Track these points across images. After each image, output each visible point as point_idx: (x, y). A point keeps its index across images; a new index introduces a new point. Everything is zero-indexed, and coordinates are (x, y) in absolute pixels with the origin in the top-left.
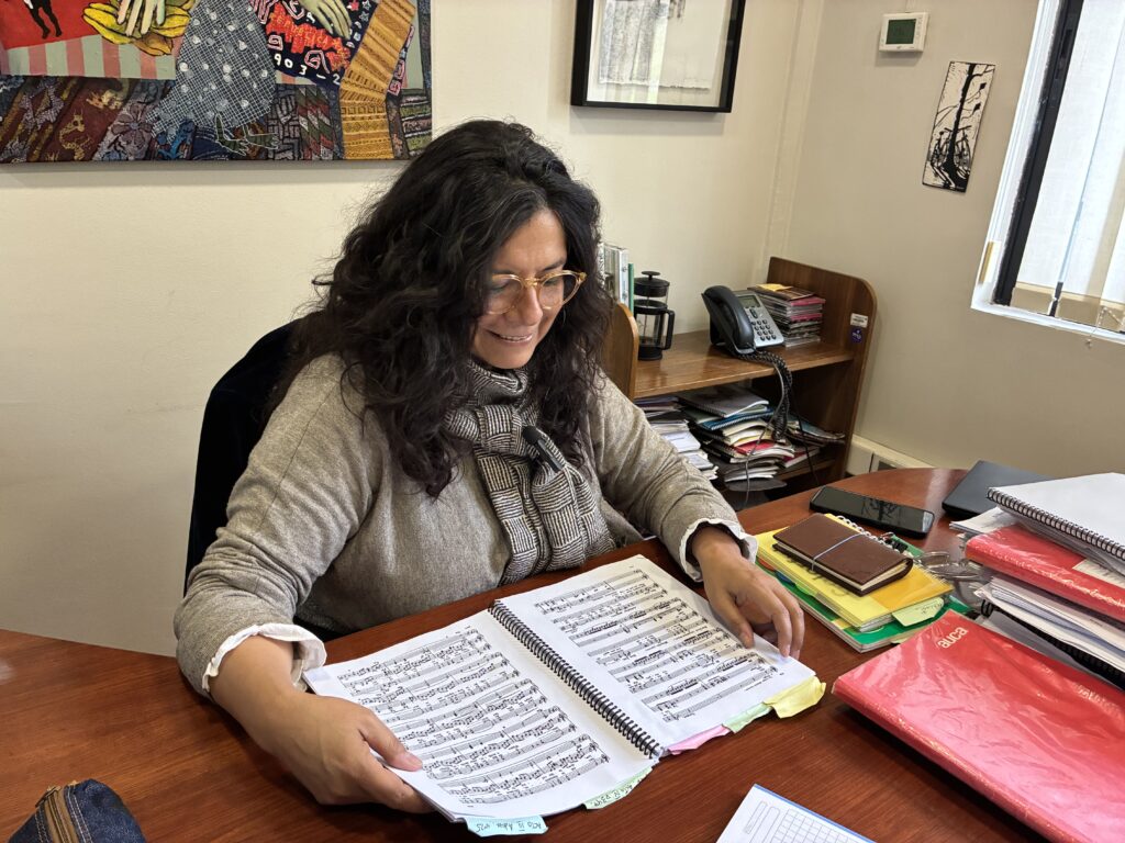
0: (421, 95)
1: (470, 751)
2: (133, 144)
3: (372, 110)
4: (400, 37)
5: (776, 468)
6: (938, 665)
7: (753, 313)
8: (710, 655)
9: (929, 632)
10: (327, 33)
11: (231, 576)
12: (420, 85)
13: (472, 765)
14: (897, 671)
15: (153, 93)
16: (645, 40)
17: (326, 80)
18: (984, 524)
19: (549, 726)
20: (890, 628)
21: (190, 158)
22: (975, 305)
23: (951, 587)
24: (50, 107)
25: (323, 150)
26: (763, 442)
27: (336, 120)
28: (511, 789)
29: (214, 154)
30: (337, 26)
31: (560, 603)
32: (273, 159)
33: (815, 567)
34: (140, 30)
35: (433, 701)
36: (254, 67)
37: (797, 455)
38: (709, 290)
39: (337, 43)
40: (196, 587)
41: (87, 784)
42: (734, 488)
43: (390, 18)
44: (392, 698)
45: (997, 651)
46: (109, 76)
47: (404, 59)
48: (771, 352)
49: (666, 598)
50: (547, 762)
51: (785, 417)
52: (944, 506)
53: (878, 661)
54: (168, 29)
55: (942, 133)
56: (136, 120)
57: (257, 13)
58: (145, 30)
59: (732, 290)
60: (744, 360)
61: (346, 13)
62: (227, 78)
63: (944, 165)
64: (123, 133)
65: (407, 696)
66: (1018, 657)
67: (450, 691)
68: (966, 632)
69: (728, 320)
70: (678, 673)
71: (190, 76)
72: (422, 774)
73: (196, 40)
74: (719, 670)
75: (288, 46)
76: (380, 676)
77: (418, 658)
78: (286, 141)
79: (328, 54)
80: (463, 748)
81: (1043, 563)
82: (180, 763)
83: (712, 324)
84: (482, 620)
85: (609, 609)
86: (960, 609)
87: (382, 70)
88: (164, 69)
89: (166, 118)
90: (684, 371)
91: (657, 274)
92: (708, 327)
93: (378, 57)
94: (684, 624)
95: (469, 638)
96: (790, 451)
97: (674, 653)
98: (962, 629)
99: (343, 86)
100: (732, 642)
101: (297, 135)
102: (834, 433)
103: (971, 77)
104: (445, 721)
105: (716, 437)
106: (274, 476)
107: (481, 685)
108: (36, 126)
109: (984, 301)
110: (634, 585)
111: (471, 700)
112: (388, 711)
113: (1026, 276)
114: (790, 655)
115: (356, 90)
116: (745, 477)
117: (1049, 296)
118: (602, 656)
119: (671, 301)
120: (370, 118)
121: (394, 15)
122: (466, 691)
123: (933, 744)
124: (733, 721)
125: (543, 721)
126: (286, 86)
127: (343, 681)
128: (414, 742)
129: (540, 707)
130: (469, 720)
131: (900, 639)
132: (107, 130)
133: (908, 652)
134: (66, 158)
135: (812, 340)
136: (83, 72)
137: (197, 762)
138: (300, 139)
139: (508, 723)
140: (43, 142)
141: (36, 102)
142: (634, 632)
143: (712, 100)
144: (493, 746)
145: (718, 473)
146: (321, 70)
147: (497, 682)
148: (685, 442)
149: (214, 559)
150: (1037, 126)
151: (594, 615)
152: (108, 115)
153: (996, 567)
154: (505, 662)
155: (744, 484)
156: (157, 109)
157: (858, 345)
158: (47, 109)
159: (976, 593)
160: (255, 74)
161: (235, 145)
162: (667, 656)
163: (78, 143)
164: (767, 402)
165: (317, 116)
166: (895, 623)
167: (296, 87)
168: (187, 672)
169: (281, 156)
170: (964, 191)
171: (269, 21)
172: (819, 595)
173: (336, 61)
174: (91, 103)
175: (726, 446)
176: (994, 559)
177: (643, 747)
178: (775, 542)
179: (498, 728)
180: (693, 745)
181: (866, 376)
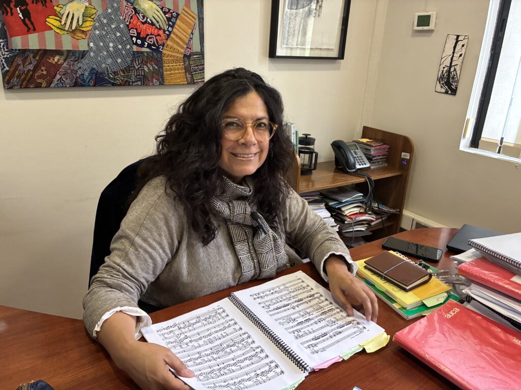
0: (200, 55)
1: (218, 367)
2: (68, 80)
3: (177, 62)
4: (190, 29)
5: (367, 225)
6: (444, 326)
7: (355, 153)
8: (334, 320)
9: (440, 310)
10: (157, 27)
11: (109, 282)
12: (199, 50)
13: (218, 374)
14: (425, 330)
15: (78, 56)
16: (303, 27)
17: (156, 49)
18: (467, 257)
19: (256, 355)
20: (421, 308)
21: (94, 86)
22: (462, 148)
23: (450, 288)
24: (31, 63)
25: (155, 80)
26: (361, 213)
27: (161, 67)
28: (237, 386)
29: (105, 84)
30: (161, 25)
31: (262, 295)
32: (132, 85)
33: (384, 277)
34: (71, 28)
35: (201, 342)
36: (124, 44)
37: (377, 219)
38: (334, 142)
39: (161, 32)
40: (93, 286)
41: (38, 382)
42: (347, 235)
43: (185, 20)
44: (181, 341)
45: (474, 320)
46: (58, 49)
47: (192, 39)
48: (363, 170)
49: (313, 292)
50: (254, 373)
51: (371, 202)
52: (448, 247)
53: (415, 325)
54: (84, 27)
55: (444, 68)
56: (70, 68)
57: (125, 19)
58: (74, 28)
59: (345, 141)
60: (351, 175)
61: (165, 18)
62: (111, 49)
63: (445, 83)
64: (64, 75)
65: (189, 340)
66: (484, 323)
67: (209, 338)
68: (459, 310)
69: (344, 156)
70: (318, 330)
71: (94, 48)
72: (194, 379)
73: (97, 32)
74: (338, 328)
75: (139, 34)
76: (176, 330)
77: (194, 321)
78: (138, 77)
79: (157, 37)
80: (215, 366)
81: (496, 277)
82: (82, 372)
83: (336, 158)
84: (225, 303)
85: (285, 298)
86: (455, 299)
87: (182, 44)
88: (83, 46)
89: (84, 68)
90: (323, 180)
91: (310, 135)
92: (334, 159)
93: (180, 38)
94: (321, 305)
95: (219, 311)
96: (373, 218)
97: (316, 320)
98: (457, 309)
99: (164, 52)
100: (344, 314)
101: (143, 74)
102: (394, 208)
103: (457, 41)
104: (207, 353)
105: (338, 211)
106: (132, 235)
107: (224, 334)
108: (24, 72)
109: (465, 146)
110: (298, 286)
111: (219, 342)
112: (179, 348)
113: (486, 135)
114: (372, 320)
115: (170, 53)
116: (352, 230)
117: (497, 144)
118: (281, 321)
119: (316, 147)
120: (176, 65)
121: (187, 19)
122: (217, 337)
123: (442, 367)
124: (344, 354)
125: (254, 353)
126: (138, 52)
127: (159, 332)
128: (191, 363)
129: (252, 346)
130: (218, 352)
131: (427, 313)
132: (57, 73)
133: (430, 320)
134: (38, 86)
135: (383, 165)
136: (46, 47)
137: (90, 371)
138: (144, 76)
139: (236, 354)
140: (27, 79)
141: (24, 61)
142: (297, 309)
143: (335, 54)
144: (229, 365)
145: (339, 228)
146: (154, 45)
147: (232, 333)
148: (324, 214)
149: (102, 273)
150: (489, 64)
151: (278, 300)
152: (57, 67)
153: (473, 279)
154: (236, 323)
155: (352, 233)
156: (80, 63)
157: (405, 167)
158: (29, 64)
159: (463, 291)
160: (124, 47)
161: (115, 79)
162: (313, 321)
163: (44, 79)
164: (362, 194)
165: (152, 65)
166: (424, 305)
167: (142, 52)
168: (87, 328)
169: (136, 84)
170: (455, 95)
171: (130, 23)
172: (387, 291)
173: (160, 40)
174: (50, 61)
175: (343, 215)
176: (472, 275)
177: (301, 367)
178: (365, 265)
179: (231, 356)
180: (325, 366)
181: (409, 181)
